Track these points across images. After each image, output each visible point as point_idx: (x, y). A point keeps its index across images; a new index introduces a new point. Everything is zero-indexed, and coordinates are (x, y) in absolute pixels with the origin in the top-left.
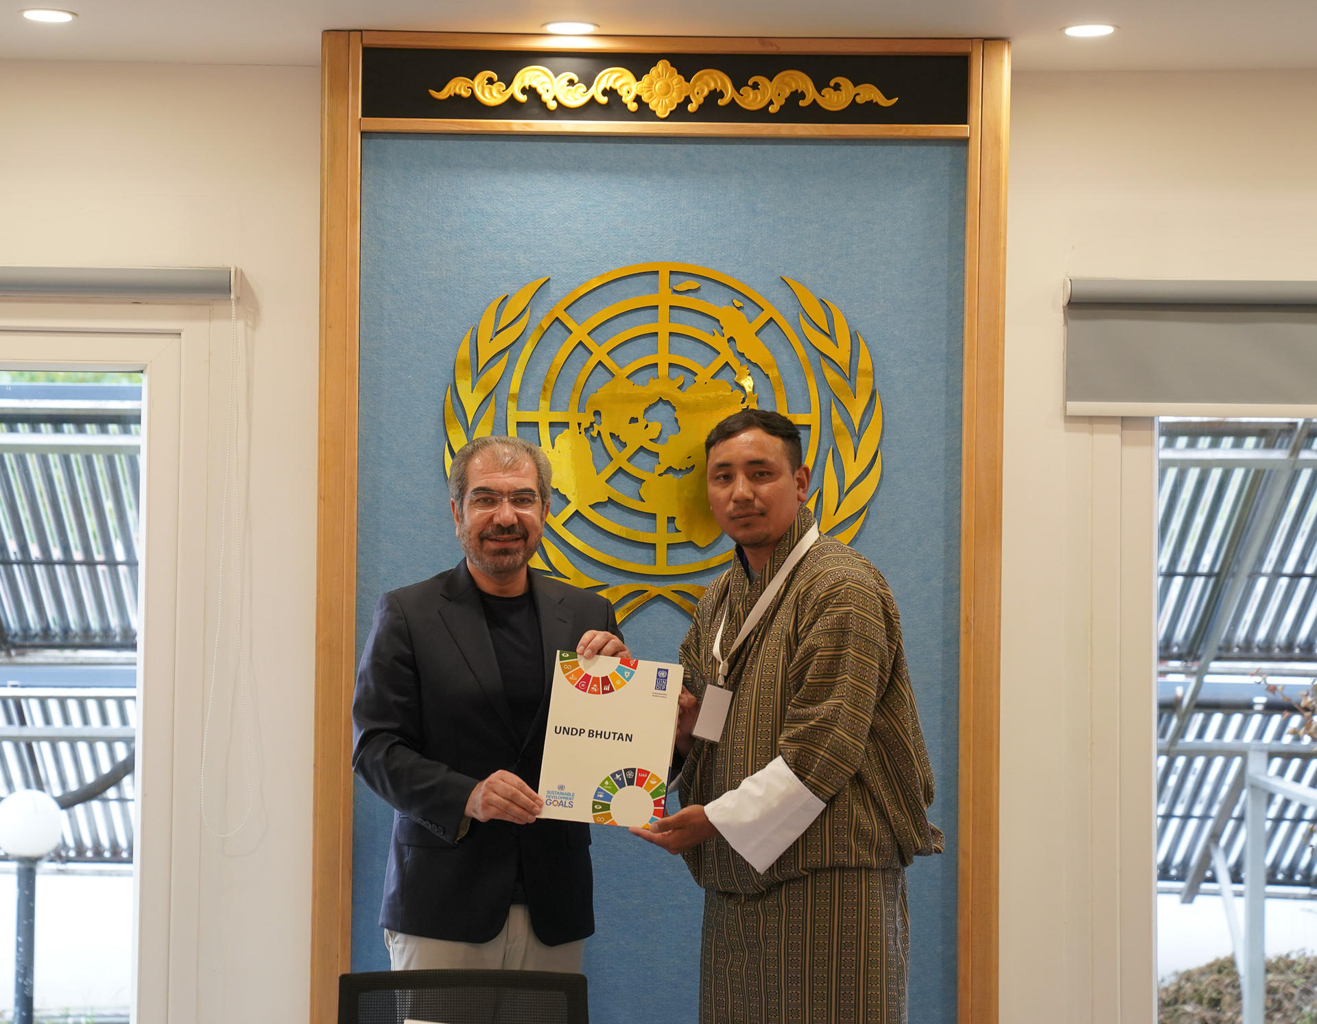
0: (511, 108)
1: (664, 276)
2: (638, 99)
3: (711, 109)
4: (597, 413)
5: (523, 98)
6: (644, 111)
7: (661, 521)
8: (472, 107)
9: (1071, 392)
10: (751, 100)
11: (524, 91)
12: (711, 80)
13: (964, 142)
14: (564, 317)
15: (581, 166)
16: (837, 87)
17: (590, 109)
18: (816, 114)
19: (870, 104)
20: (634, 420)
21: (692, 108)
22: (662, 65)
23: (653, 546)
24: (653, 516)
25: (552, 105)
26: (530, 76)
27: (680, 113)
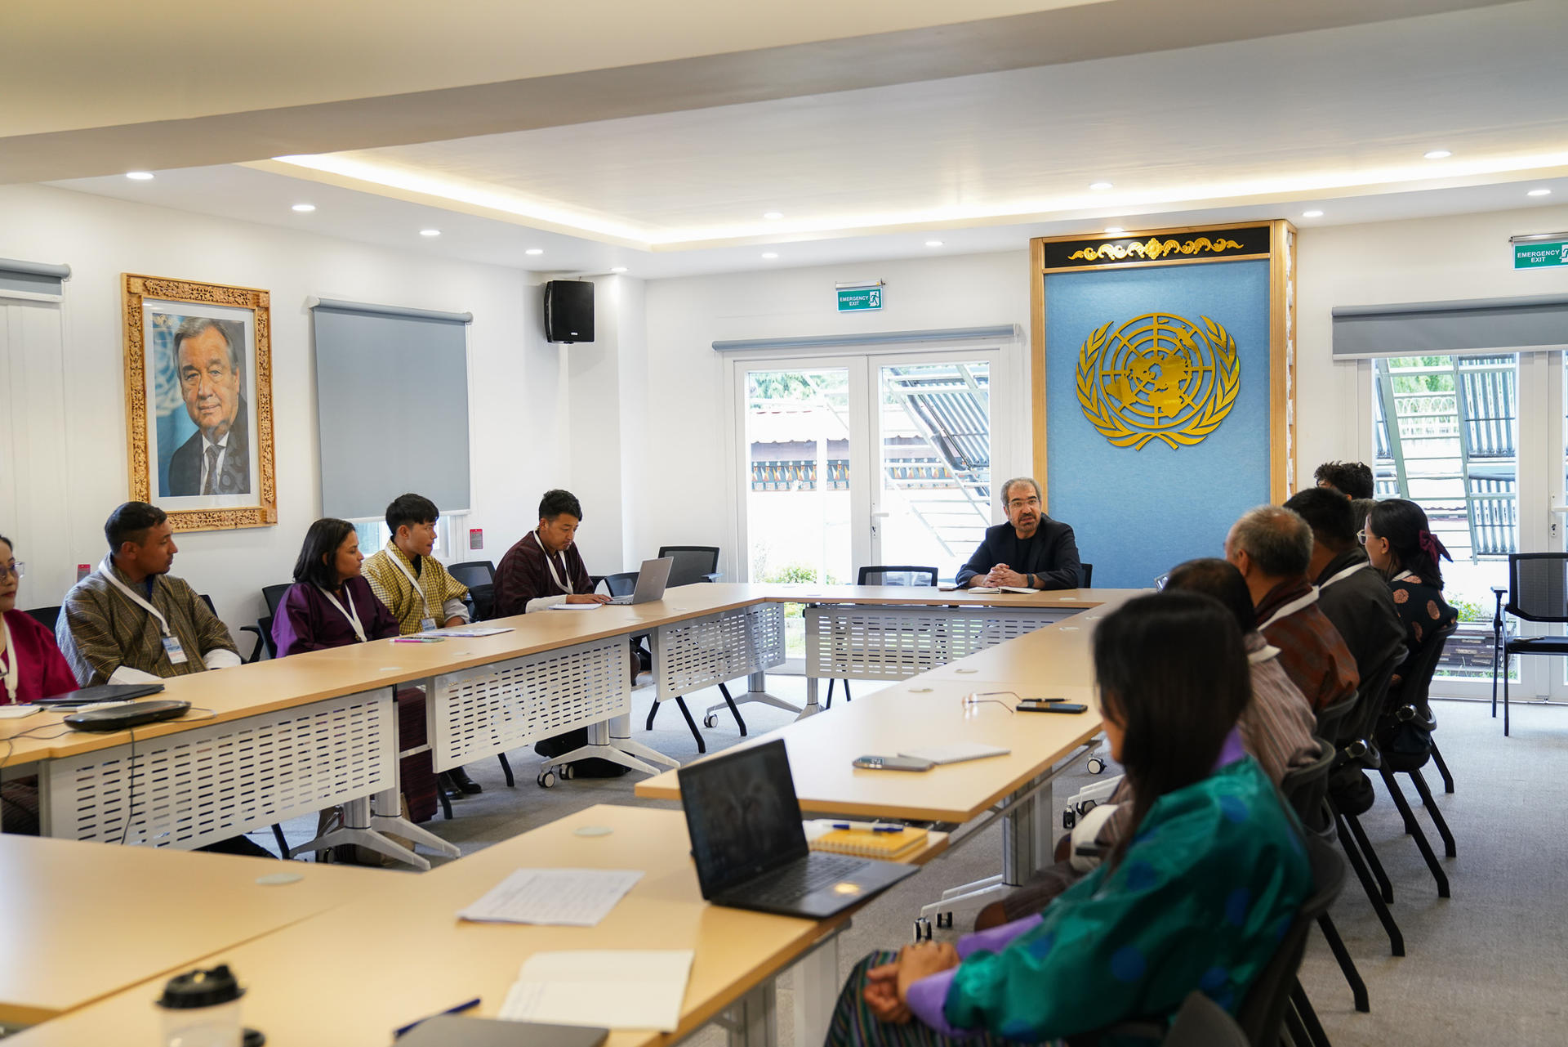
0: (1098, 261)
1: (1155, 318)
2: (1144, 253)
3: (1172, 254)
4: (1131, 370)
5: (1102, 257)
6: (1147, 258)
7: (1156, 410)
8: (1084, 262)
9: (1335, 352)
10: (1187, 250)
11: (1102, 254)
12: (1172, 244)
13: (1268, 259)
14: (1119, 336)
15: (1124, 280)
16: (1220, 243)
17: (1127, 259)
18: (1212, 253)
19: (1232, 248)
20: (1145, 372)
21: (1164, 255)
22: (1152, 239)
23: (1153, 418)
24: (1153, 407)
25: (1113, 258)
26: (1104, 248)
27: (1160, 257)
